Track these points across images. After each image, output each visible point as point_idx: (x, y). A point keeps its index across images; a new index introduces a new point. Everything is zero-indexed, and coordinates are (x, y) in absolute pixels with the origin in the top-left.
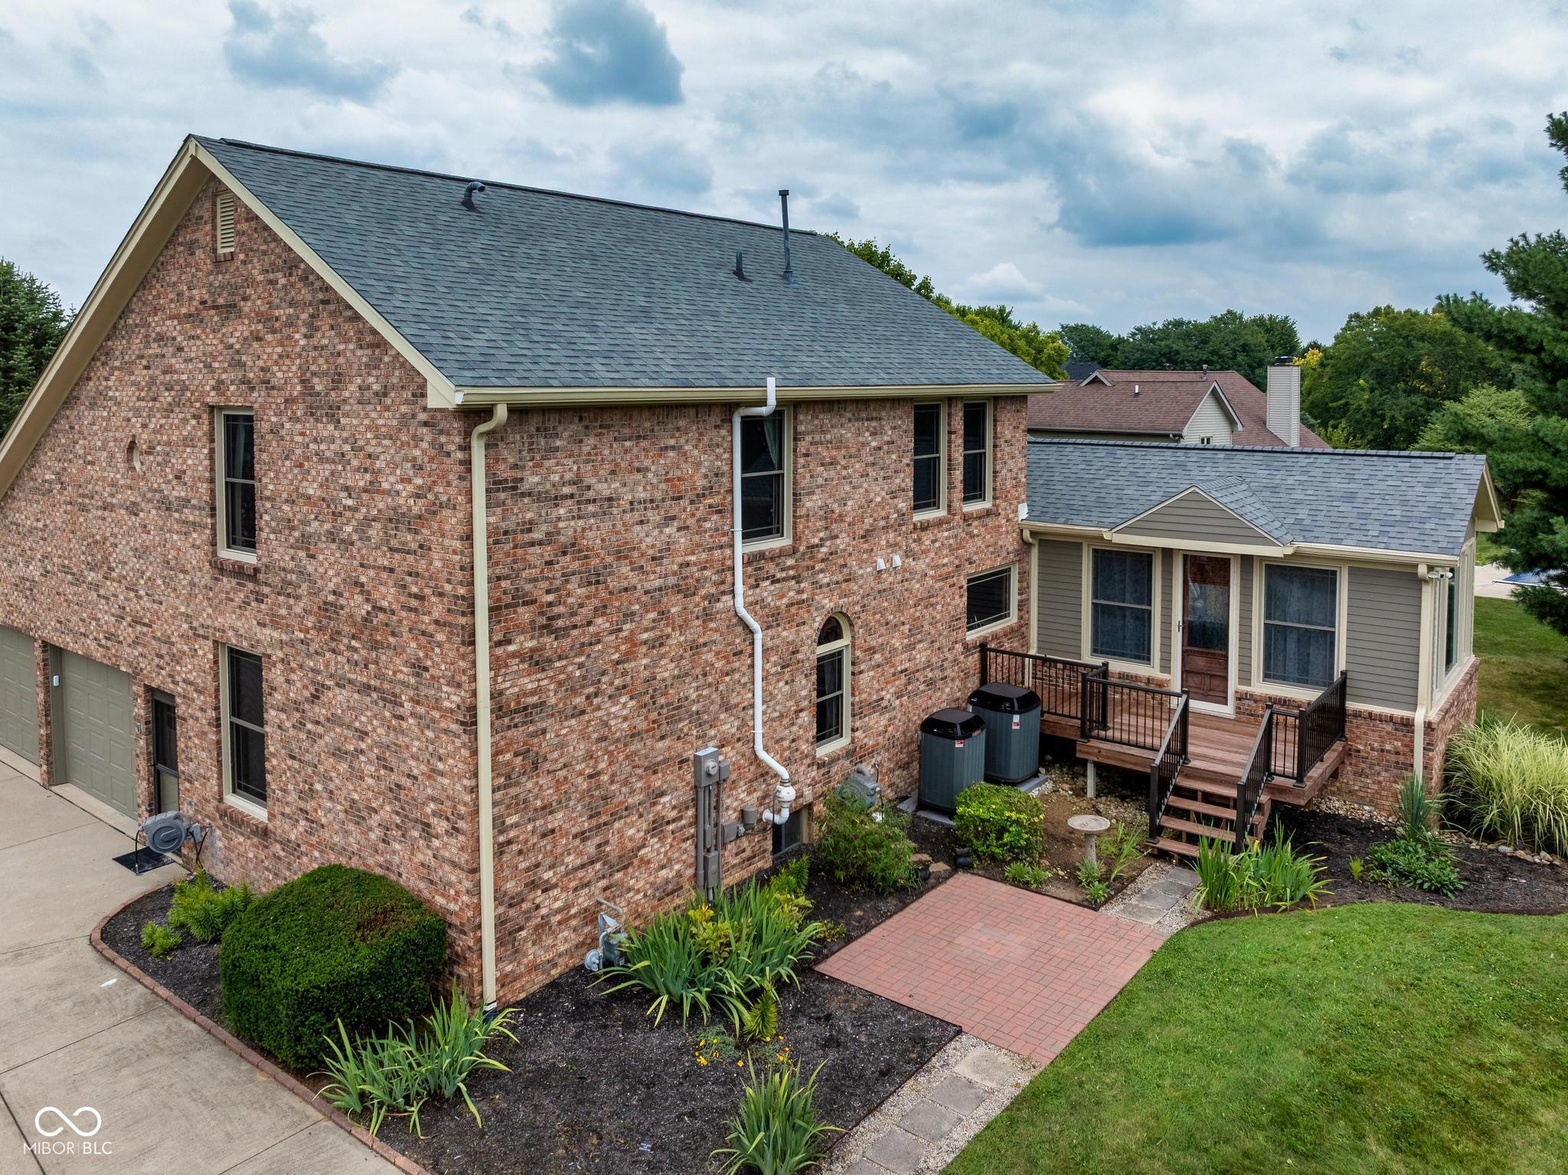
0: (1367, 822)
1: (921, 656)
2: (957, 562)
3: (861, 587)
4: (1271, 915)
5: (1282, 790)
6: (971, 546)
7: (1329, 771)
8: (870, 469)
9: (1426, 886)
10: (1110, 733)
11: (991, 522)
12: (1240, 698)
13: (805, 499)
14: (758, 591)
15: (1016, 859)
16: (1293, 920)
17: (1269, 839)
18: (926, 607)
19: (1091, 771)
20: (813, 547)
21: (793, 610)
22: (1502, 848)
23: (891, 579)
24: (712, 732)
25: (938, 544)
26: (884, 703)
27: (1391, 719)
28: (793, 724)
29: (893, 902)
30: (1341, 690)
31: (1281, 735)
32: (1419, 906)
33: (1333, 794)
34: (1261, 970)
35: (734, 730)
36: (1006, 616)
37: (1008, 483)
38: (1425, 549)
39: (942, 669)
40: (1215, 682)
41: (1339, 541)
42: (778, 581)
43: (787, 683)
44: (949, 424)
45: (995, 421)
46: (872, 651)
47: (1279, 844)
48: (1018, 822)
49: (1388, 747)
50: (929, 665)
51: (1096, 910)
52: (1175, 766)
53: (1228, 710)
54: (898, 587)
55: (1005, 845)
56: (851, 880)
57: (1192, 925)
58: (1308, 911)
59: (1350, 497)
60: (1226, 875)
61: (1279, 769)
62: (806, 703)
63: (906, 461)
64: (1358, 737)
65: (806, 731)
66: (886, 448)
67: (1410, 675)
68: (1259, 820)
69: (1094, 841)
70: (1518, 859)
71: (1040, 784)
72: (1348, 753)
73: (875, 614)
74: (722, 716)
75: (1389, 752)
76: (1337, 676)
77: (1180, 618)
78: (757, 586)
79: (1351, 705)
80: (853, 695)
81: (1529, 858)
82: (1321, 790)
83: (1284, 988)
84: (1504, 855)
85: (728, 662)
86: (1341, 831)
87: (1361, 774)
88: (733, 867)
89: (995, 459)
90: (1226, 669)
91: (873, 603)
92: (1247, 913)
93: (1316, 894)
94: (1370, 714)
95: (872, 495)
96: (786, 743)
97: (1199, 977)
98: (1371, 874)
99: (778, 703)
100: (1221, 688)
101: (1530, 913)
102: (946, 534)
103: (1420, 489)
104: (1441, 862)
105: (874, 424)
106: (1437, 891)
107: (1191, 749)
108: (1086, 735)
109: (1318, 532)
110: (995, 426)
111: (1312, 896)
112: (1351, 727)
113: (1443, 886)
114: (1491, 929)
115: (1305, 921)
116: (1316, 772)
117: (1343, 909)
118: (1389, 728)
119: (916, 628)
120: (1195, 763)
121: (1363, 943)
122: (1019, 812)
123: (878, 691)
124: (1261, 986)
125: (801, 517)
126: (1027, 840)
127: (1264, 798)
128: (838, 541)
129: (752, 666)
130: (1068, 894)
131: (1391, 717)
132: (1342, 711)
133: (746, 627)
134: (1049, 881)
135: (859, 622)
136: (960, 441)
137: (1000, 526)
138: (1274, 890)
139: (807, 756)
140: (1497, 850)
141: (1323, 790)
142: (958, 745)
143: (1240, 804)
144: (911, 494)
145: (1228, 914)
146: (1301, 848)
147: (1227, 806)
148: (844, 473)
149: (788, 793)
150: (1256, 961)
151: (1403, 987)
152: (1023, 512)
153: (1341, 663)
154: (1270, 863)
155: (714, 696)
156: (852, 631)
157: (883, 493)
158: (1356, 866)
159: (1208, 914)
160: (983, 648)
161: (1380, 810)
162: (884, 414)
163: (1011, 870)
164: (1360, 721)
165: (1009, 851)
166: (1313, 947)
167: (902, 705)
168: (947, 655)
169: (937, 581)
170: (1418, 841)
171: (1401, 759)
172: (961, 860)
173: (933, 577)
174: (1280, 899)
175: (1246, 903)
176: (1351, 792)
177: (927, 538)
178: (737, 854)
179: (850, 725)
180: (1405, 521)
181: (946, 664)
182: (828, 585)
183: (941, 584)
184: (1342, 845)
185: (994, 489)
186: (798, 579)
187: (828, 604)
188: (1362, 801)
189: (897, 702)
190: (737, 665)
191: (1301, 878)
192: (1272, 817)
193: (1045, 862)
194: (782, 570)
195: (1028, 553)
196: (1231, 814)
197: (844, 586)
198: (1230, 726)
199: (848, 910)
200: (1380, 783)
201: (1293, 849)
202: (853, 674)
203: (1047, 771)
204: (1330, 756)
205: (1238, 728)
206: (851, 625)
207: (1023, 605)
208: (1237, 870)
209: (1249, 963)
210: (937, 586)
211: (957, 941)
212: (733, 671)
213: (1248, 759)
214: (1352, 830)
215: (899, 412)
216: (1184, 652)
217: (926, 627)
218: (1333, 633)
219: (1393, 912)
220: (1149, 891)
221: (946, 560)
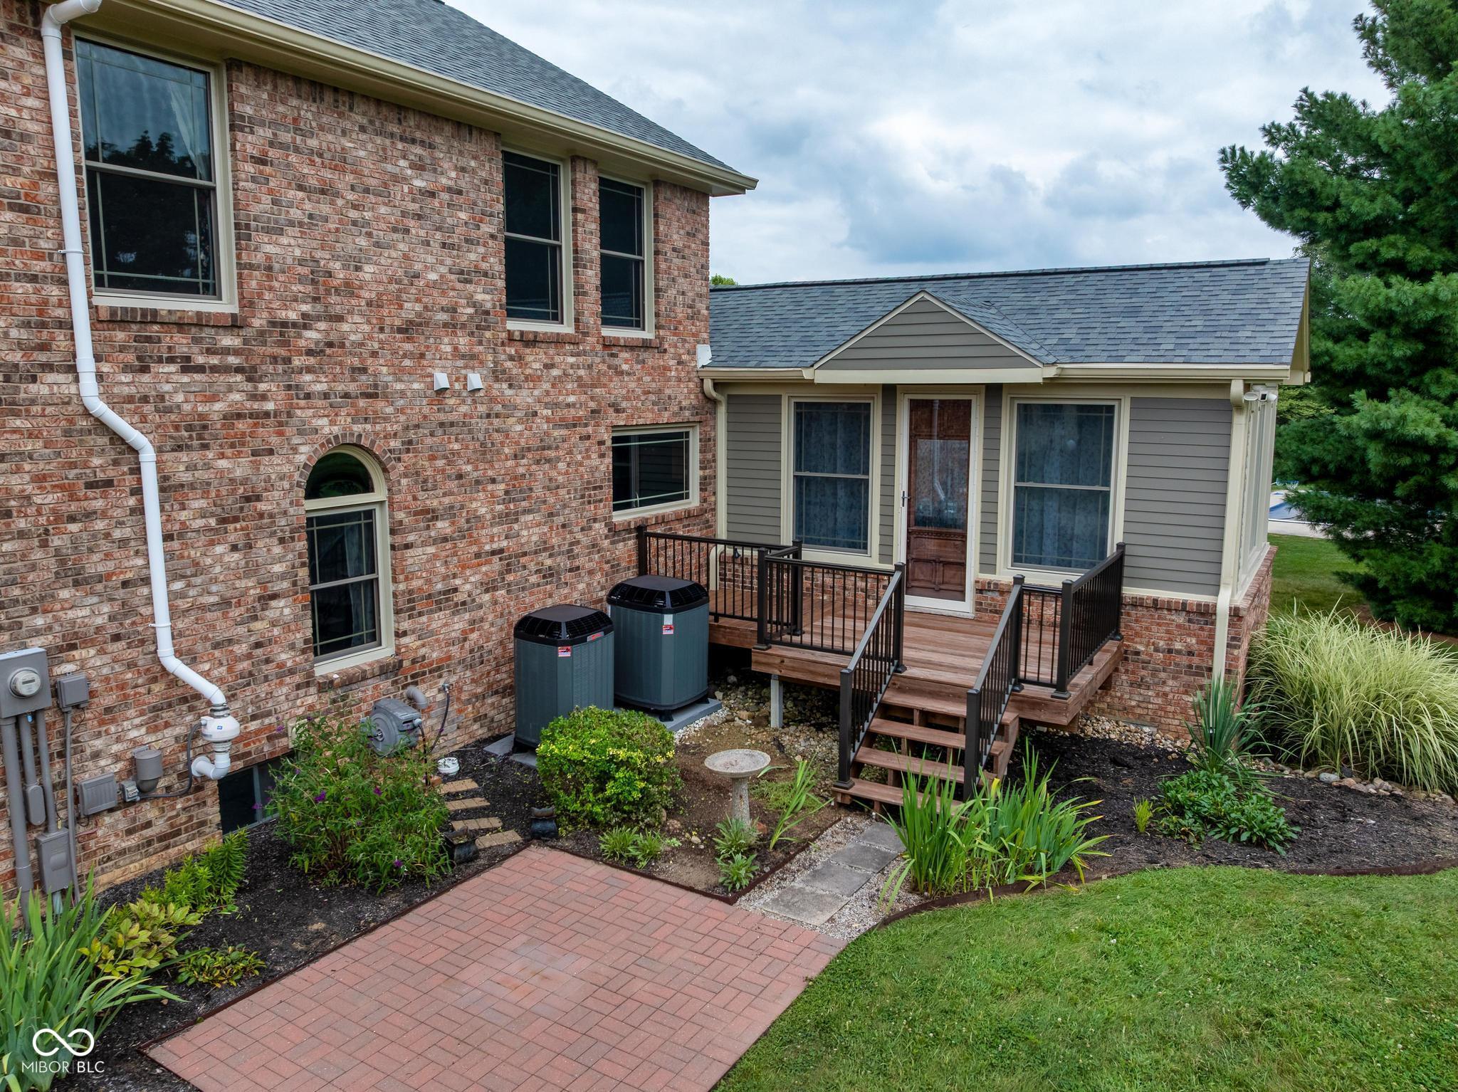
0: (1147, 748)
1: (530, 532)
2: (593, 405)
3: (401, 411)
4: (1016, 897)
5: (1035, 703)
6: (617, 389)
7: (1100, 680)
8: (411, 223)
9: (1244, 837)
10: (806, 639)
11: (651, 359)
12: (981, 590)
13: (258, 237)
14: (146, 378)
15: (627, 821)
16: (1051, 904)
17: (1014, 777)
18: (538, 462)
19: (775, 691)
20: (284, 324)
21: (241, 426)
22: (1325, 776)
23: (463, 409)
24: (39, 621)
25: (555, 372)
26: (459, 597)
27: (1183, 607)
28: (255, 618)
29: (394, 900)
30: (1114, 573)
31: (1034, 635)
32: (1240, 871)
33: (1102, 712)
34: (995, 1008)
35: (99, 621)
36: (680, 497)
37: (679, 309)
38: (1241, 359)
39: (570, 554)
40: (950, 573)
41: (1120, 359)
42: (200, 369)
43: (234, 548)
44: (574, 198)
45: (656, 215)
46: (431, 515)
47: (1029, 784)
48: (627, 763)
49: (1178, 646)
50: (544, 547)
51: (730, 902)
52: (883, 675)
53: (965, 608)
54: (483, 424)
55: (609, 800)
56: (319, 872)
57: (885, 922)
58: (1073, 888)
59: (1134, 312)
60: (944, 836)
61: (1031, 676)
62: (285, 585)
63: (487, 228)
64: (1137, 634)
65: (287, 628)
66: (445, 196)
67: (1212, 545)
68: (1000, 748)
69: (744, 789)
70: (1348, 790)
71: (709, 713)
72: (1123, 656)
73: (432, 458)
74: (64, 594)
75: (1179, 652)
76: (1111, 551)
77: (905, 488)
78: (144, 369)
79: (1129, 591)
80: (395, 580)
81: (1361, 787)
82: (1086, 708)
83: (1033, 1049)
84: (1329, 785)
85: (73, 498)
86: (1115, 762)
87: (1139, 684)
88: (122, 853)
89: (657, 271)
90: (964, 552)
91: (429, 441)
92: (977, 895)
93: (1084, 858)
94: (1155, 601)
95: (418, 267)
96: (241, 649)
97: (884, 1028)
98: (1164, 821)
99: (215, 580)
100: (957, 580)
101: (1400, 872)
102: (571, 360)
103: (1226, 297)
104: (1259, 799)
105: (418, 150)
106: (1260, 843)
107: (906, 653)
108: (765, 639)
109: (1089, 351)
110: (656, 223)
111: (1078, 862)
112: (1129, 620)
113: (1269, 835)
114: (1356, 903)
115: (1069, 905)
116: (1084, 678)
117: (1125, 882)
118: (1180, 619)
119: (517, 490)
120: (911, 672)
121: (1163, 943)
122: (631, 748)
123: (445, 578)
124: (992, 1046)
125: (251, 267)
126: (642, 791)
127: (1009, 717)
128: (345, 327)
129: (139, 510)
130: (697, 875)
131: (1184, 604)
132: (1116, 602)
133: (117, 439)
134: (674, 852)
135: (401, 467)
136: (594, 226)
137: (668, 369)
138: (1021, 855)
139: (292, 672)
140: (1318, 779)
141: (1089, 706)
142: (563, 654)
143: (972, 726)
144: (501, 284)
145: (946, 900)
146: (1063, 788)
147: (955, 730)
148: (353, 214)
149: (222, 727)
150: (985, 989)
151: (1245, 1032)
152: (704, 355)
153: (1117, 533)
154: (1015, 813)
155: (38, 555)
156: (388, 480)
157: (444, 270)
158: (1143, 812)
159: (914, 899)
160: (641, 532)
161: (1164, 731)
162: (438, 140)
163: (608, 841)
164: (1141, 612)
165: (615, 808)
166: (1084, 956)
167: (495, 603)
168: (579, 536)
169: (557, 426)
170: (1220, 770)
171: (1196, 661)
172: (538, 826)
173: (548, 420)
174: (1030, 870)
175: (976, 880)
176: (1125, 709)
177: (535, 359)
178: (130, 832)
179: (393, 626)
180: (1211, 330)
181: (576, 550)
182: (326, 396)
183: (564, 432)
184: (1117, 780)
185: (657, 315)
186: (251, 374)
187: (327, 427)
188: (1140, 721)
189: (487, 597)
190: (99, 504)
191: (1062, 835)
192: (1020, 744)
193: (675, 824)
194: (210, 352)
195: (714, 413)
196: (957, 741)
197: (362, 403)
198: (966, 627)
199: (302, 920)
200: (1165, 695)
201: (1049, 790)
202: (393, 547)
203: (725, 696)
204: (1102, 658)
205: (979, 628)
206: (385, 470)
207: (707, 484)
208: (961, 825)
209: (973, 994)
210: (556, 433)
211: (464, 976)
212: (89, 515)
213: (982, 664)
214: (1128, 760)
215: (471, 147)
216: (909, 533)
217: (538, 492)
218: (1107, 494)
219: (1205, 883)
220: (827, 865)
221: (572, 399)
